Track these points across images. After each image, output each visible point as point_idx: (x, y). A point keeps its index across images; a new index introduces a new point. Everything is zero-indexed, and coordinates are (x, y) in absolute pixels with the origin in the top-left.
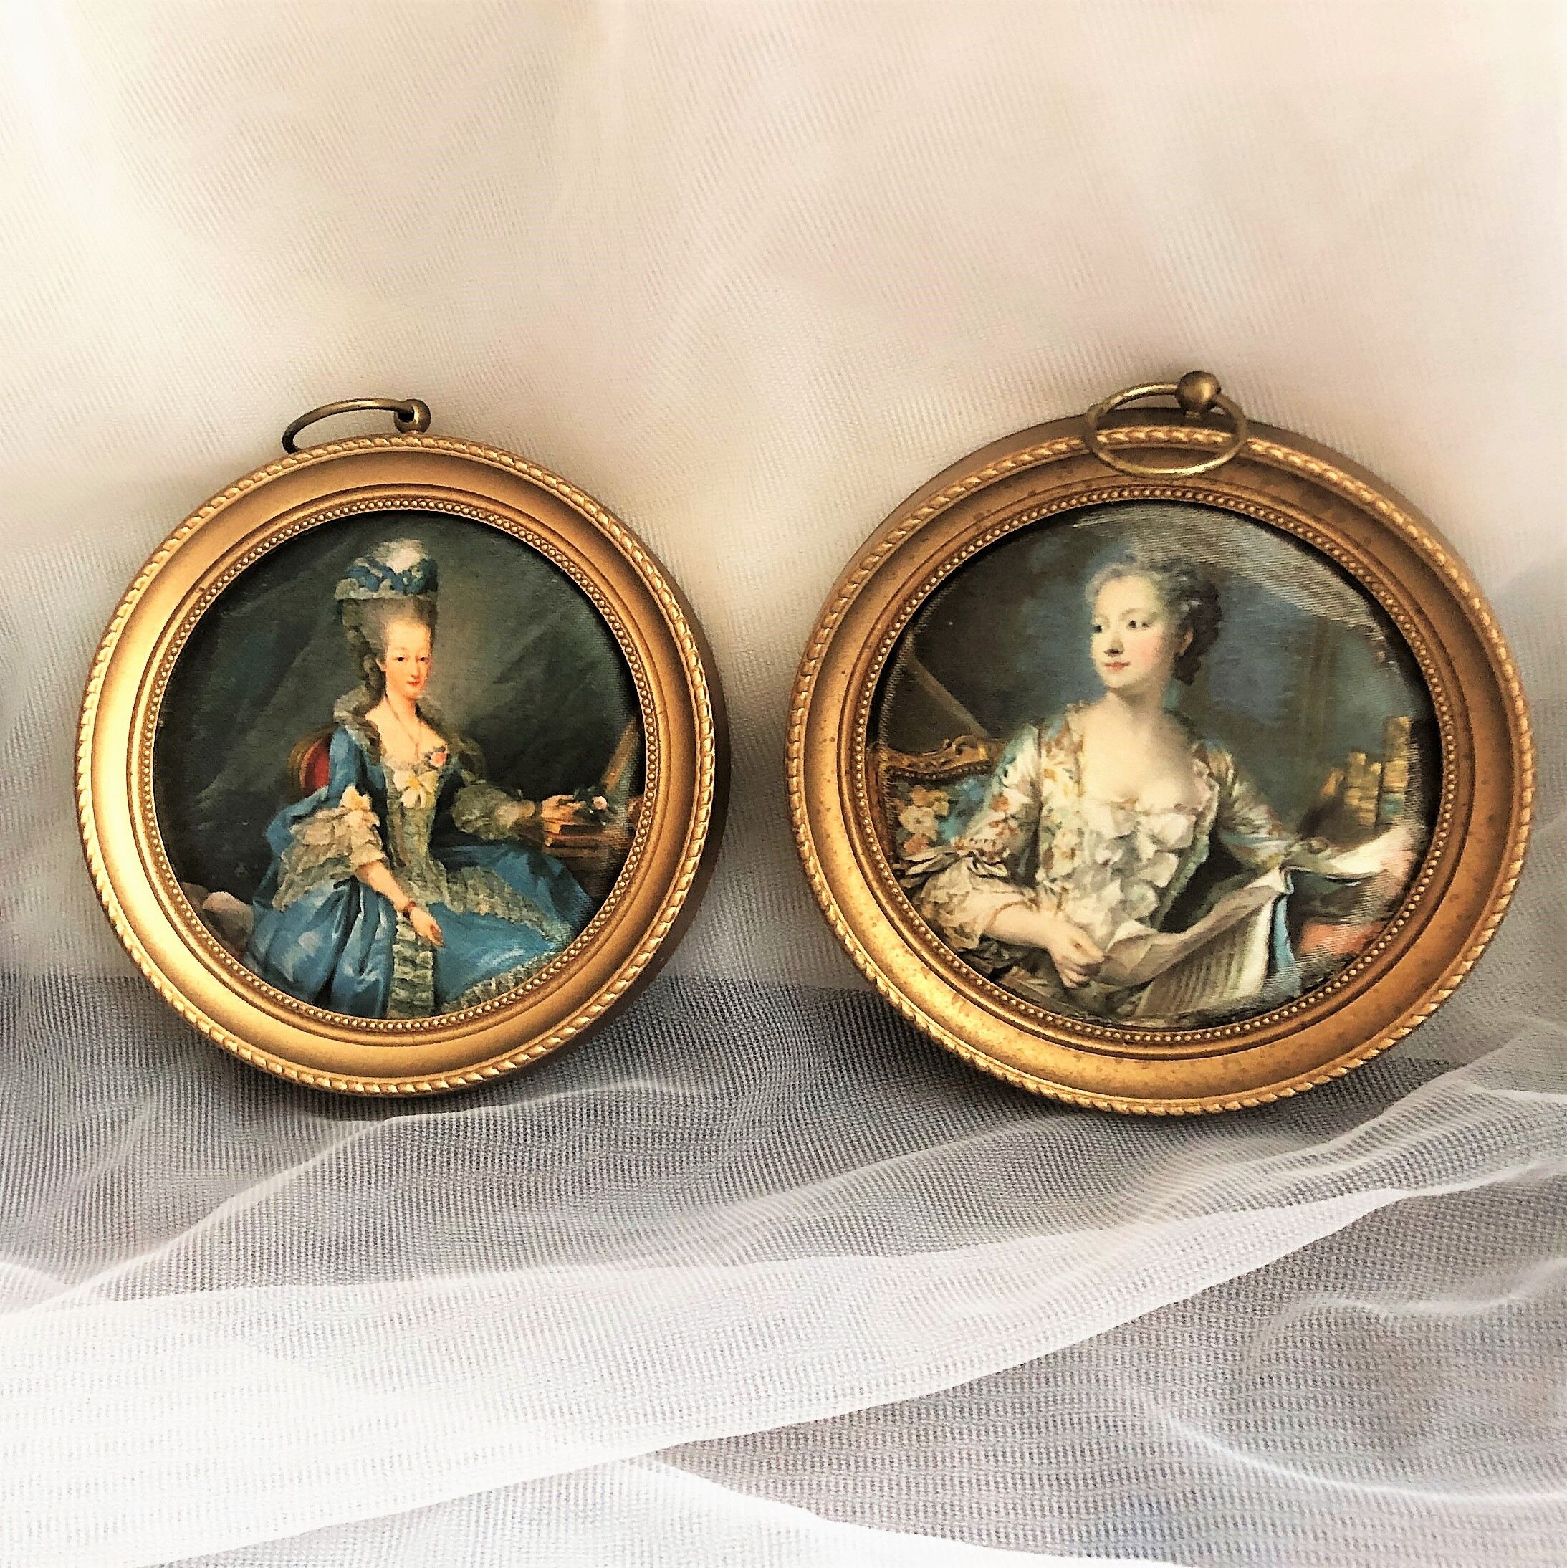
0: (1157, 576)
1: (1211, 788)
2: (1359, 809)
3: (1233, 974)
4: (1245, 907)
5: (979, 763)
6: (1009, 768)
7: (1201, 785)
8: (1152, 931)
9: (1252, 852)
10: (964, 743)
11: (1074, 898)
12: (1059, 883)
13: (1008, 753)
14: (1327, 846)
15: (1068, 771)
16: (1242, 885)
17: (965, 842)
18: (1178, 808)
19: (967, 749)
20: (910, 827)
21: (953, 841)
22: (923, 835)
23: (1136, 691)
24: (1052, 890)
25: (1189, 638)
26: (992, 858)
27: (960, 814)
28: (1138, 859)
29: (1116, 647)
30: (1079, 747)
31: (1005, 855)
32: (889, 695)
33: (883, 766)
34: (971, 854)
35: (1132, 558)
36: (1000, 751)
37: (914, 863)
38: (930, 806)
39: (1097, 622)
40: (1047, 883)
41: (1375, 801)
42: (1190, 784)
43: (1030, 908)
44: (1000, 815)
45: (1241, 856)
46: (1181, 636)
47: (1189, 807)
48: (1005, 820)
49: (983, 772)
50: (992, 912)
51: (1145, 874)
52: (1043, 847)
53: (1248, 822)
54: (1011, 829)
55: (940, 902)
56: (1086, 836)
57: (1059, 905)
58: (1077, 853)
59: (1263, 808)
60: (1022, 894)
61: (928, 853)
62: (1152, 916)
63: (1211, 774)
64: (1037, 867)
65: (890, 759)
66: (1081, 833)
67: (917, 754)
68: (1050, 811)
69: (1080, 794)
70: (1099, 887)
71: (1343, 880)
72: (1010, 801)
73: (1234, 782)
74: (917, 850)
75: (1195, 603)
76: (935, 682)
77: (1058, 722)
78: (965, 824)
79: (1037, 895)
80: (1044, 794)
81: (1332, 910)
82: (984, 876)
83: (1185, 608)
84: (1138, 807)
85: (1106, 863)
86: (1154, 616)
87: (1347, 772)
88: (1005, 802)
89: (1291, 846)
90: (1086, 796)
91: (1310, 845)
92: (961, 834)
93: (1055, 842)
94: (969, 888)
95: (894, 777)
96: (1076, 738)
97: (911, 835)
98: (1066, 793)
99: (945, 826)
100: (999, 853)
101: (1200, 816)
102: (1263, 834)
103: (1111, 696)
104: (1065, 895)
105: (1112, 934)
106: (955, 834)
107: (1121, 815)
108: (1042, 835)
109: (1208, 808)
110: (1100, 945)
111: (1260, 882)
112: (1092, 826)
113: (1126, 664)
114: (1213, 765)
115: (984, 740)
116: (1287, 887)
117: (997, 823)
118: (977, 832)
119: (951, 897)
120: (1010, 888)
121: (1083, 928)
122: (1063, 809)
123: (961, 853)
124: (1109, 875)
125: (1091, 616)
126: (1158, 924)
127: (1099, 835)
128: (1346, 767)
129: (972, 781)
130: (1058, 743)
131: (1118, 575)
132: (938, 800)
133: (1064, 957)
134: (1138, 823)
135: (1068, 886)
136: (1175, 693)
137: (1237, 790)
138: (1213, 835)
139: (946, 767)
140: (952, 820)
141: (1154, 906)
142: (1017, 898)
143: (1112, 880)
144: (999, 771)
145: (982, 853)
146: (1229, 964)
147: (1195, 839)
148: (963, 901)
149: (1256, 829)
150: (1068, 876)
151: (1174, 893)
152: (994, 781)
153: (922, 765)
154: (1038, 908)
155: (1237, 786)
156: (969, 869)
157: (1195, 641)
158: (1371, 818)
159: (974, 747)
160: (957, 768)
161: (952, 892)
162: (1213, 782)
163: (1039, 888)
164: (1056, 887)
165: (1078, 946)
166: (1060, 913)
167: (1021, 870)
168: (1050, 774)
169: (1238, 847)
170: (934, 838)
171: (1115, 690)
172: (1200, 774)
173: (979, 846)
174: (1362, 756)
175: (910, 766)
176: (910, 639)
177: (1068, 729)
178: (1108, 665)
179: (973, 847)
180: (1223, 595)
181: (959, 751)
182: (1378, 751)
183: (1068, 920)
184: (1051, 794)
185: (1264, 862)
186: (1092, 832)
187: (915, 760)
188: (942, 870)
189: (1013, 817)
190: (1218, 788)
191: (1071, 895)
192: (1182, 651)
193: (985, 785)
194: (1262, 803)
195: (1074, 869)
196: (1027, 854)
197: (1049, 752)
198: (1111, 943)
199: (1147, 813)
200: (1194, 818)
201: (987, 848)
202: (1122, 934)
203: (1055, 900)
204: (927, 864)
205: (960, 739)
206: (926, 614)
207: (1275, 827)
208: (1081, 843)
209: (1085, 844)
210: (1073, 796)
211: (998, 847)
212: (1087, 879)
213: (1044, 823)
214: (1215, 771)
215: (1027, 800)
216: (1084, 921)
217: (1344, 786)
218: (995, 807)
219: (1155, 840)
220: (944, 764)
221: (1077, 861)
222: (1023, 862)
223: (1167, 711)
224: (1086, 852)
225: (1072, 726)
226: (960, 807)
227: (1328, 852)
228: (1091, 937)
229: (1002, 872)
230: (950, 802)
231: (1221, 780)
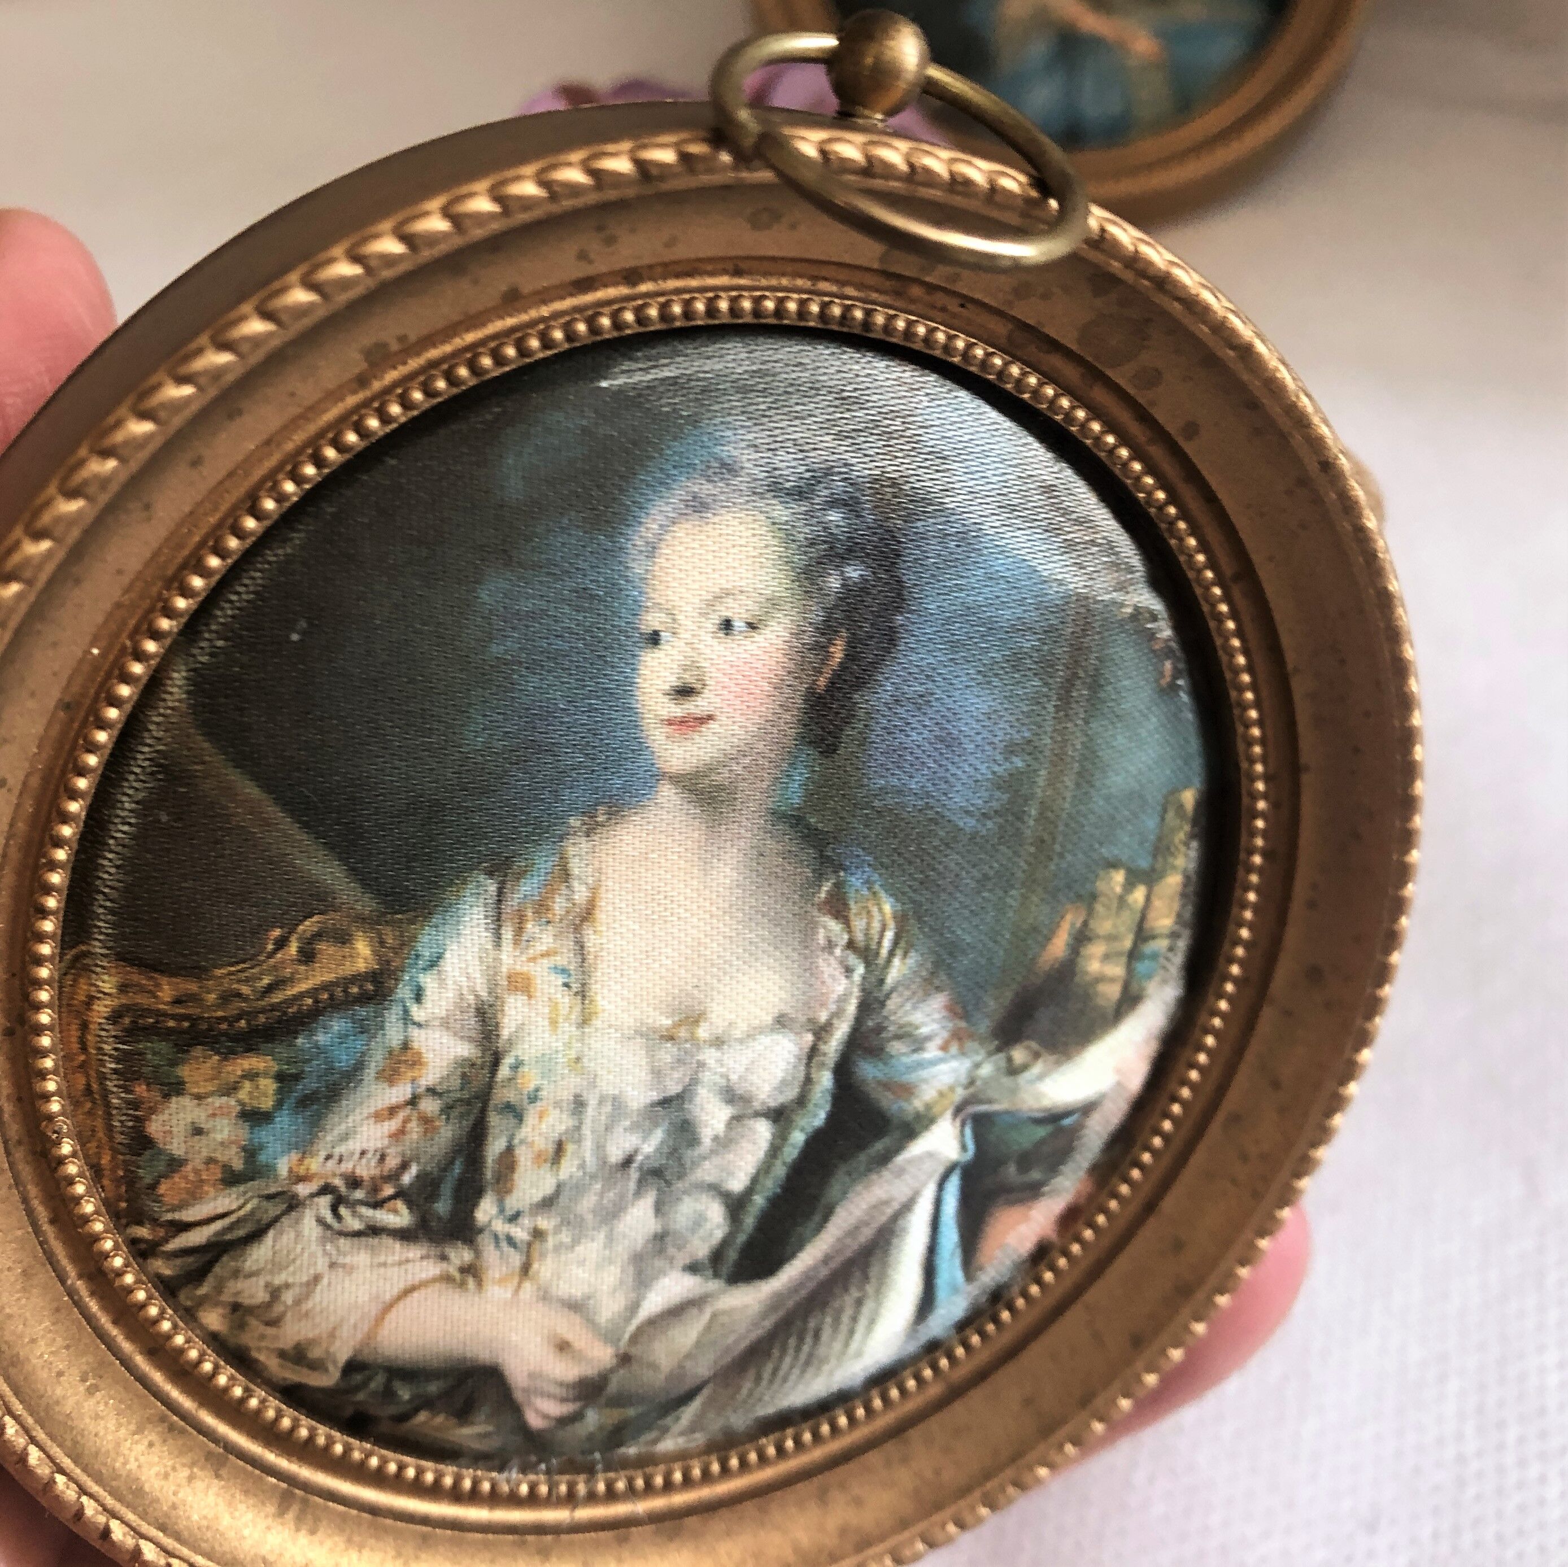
0: (781, 512)
1: (849, 971)
2: (1100, 979)
3: (858, 1336)
4: (886, 1203)
5: (356, 979)
6: (428, 981)
7: (829, 967)
8: (714, 1285)
9: (907, 1090)
10: (318, 936)
11: (558, 1248)
12: (526, 1221)
13: (425, 943)
14: (1037, 1056)
15: (564, 971)
16: (885, 1159)
17: (314, 1164)
18: (782, 1022)
19: (323, 947)
20: (177, 1147)
21: (283, 1166)
22: (210, 1161)
23: (722, 777)
24: (511, 1241)
25: (838, 652)
26: (375, 1189)
27: (305, 1102)
28: (694, 1141)
29: (689, 679)
30: (587, 914)
31: (407, 1179)
32: (121, 830)
33: (102, 1009)
34: (326, 1189)
35: (729, 468)
36: (406, 943)
37: (186, 1227)
38: (230, 1089)
39: (652, 621)
40: (500, 1226)
41: (1124, 960)
42: (810, 970)
43: (463, 1284)
44: (400, 1092)
45: (887, 1102)
46: (821, 649)
47: (803, 1019)
48: (413, 1101)
49: (364, 999)
50: (374, 1310)
51: (707, 1172)
52: (495, 1147)
53: (905, 1034)
54: (426, 1121)
55: (247, 1301)
56: (590, 1111)
57: (525, 1269)
58: (570, 1148)
59: (938, 1002)
60: (444, 1258)
61: (225, 1201)
62: (717, 1256)
63: (851, 945)
64: (479, 1193)
65: (123, 988)
66: (579, 1104)
67: (198, 971)
68: (516, 1067)
69: (585, 1021)
70: (610, 1215)
71: (1054, 1118)
72: (428, 1056)
73: (892, 954)
74: (194, 1195)
75: (854, 572)
76: (252, 790)
77: (544, 863)
78: (316, 1124)
79: (478, 1253)
80: (505, 1033)
81: (1035, 1175)
82: (357, 1234)
83: (834, 583)
84: (703, 1032)
85: (628, 1162)
86: (773, 603)
87: (1090, 912)
88: (417, 1062)
89: (977, 1066)
90: (597, 1023)
91: (1010, 1060)
92: (304, 1146)
93: (526, 1131)
94: (321, 1264)
95: (133, 1033)
96: (581, 894)
97: (175, 1164)
98: (554, 1023)
99: (265, 1135)
100: (393, 1177)
101: (821, 1031)
102: (932, 1052)
103: (667, 794)
104: (537, 1246)
105: (634, 1308)
106: (291, 1146)
107: (667, 1054)
108: (494, 1119)
109: (838, 1014)
110: (609, 1336)
111: (917, 1148)
112: (608, 1085)
113: (710, 717)
114: (859, 924)
115: (362, 920)
116: (964, 1148)
117: (392, 1111)
118: (345, 1137)
119: (275, 1293)
120: (415, 1252)
121: (575, 1306)
122: (546, 1062)
123: (303, 1190)
124: (632, 1185)
125: (637, 609)
126: (725, 1269)
127: (617, 1103)
128: (1090, 899)
129: (338, 1025)
130: (542, 908)
131: (699, 506)
132: (251, 1076)
133: (531, 1376)
134: (701, 1065)
135: (544, 1223)
136: (800, 776)
137: (897, 970)
138: (843, 1070)
139: (277, 997)
140: (283, 1121)
141: (719, 1235)
142: (431, 1269)
143: (638, 1193)
144: (404, 992)
145: (354, 1182)
146: (854, 1319)
147: (808, 1081)
148: (308, 1296)
149: (919, 1045)
150: (547, 1203)
151: (759, 1200)
152: (393, 1016)
153: (212, 997)
154: (480, 1284)
155: (896, 962)
156: (321, 1221)
157: (851, 657)
158: (1112, 992)
159: (343, 939)
160: (302, 995)
161: (278, 1280)
162: (853, 959)
163: (485, 1241)
164: (520, 1233)
165: (563, 1347)
166: (527, 1285)
167: (442, 1207)
168: (521, 984)
169: (887, 1086)
170: (238, 1164)
171: (677, 780)
172: (830, 946)
173: (347, 1167)
174: (1119, 877)
175: (177, 1001)
176: (178, 677)
177: (565, 875)
178: (670, 722)
179: (334, 1173)
180: (911, 552)
181: (307, 956)
182: (1144, 863)
183: (545, 1296)
184: (520, 1027)
185: (928, 1107)
186: (601, 1101)
187: (193, 987)
188: (257, 1235)
189: (431, 1091)
190: (860, 970)
191: (551, 1241)
192: (822, 682)
193: (366, 1029)
194: (939, 989)
195: (559, 1187)
196: (457, 1169)
197: (519, 930)
198: (632, 1327)
199: (718, 1042)
200: (809, 1038)
201: (366, 1170)
202: (654, 1302)
203: (516, 1259)
204: (218, 1225)
205: (309, 926)
206: (224, 613)
207: (957, 1036)
208: (578, 1128)
209: (586, 1131)
210: (568, 1029)
211: (393, 1162)
212: (587, 1203)
213: (502, 1095)
214: (859, 937)
215: (465, 1050)
216: (577, 1292)
217: (1082, 938)
218: (390, 1076)
219: (730, 1095)
220: (270, 989)
221: (568, 1168)
222: (447, 1190)
223: (777, 816)
224: (588, 1144)
225: (575, 867)
226: (309, 1084)
227: (1037, 1069)
228: (590, 1322)
229: (399, 1216)
230: (280, 1077)
231: (867, 954)
